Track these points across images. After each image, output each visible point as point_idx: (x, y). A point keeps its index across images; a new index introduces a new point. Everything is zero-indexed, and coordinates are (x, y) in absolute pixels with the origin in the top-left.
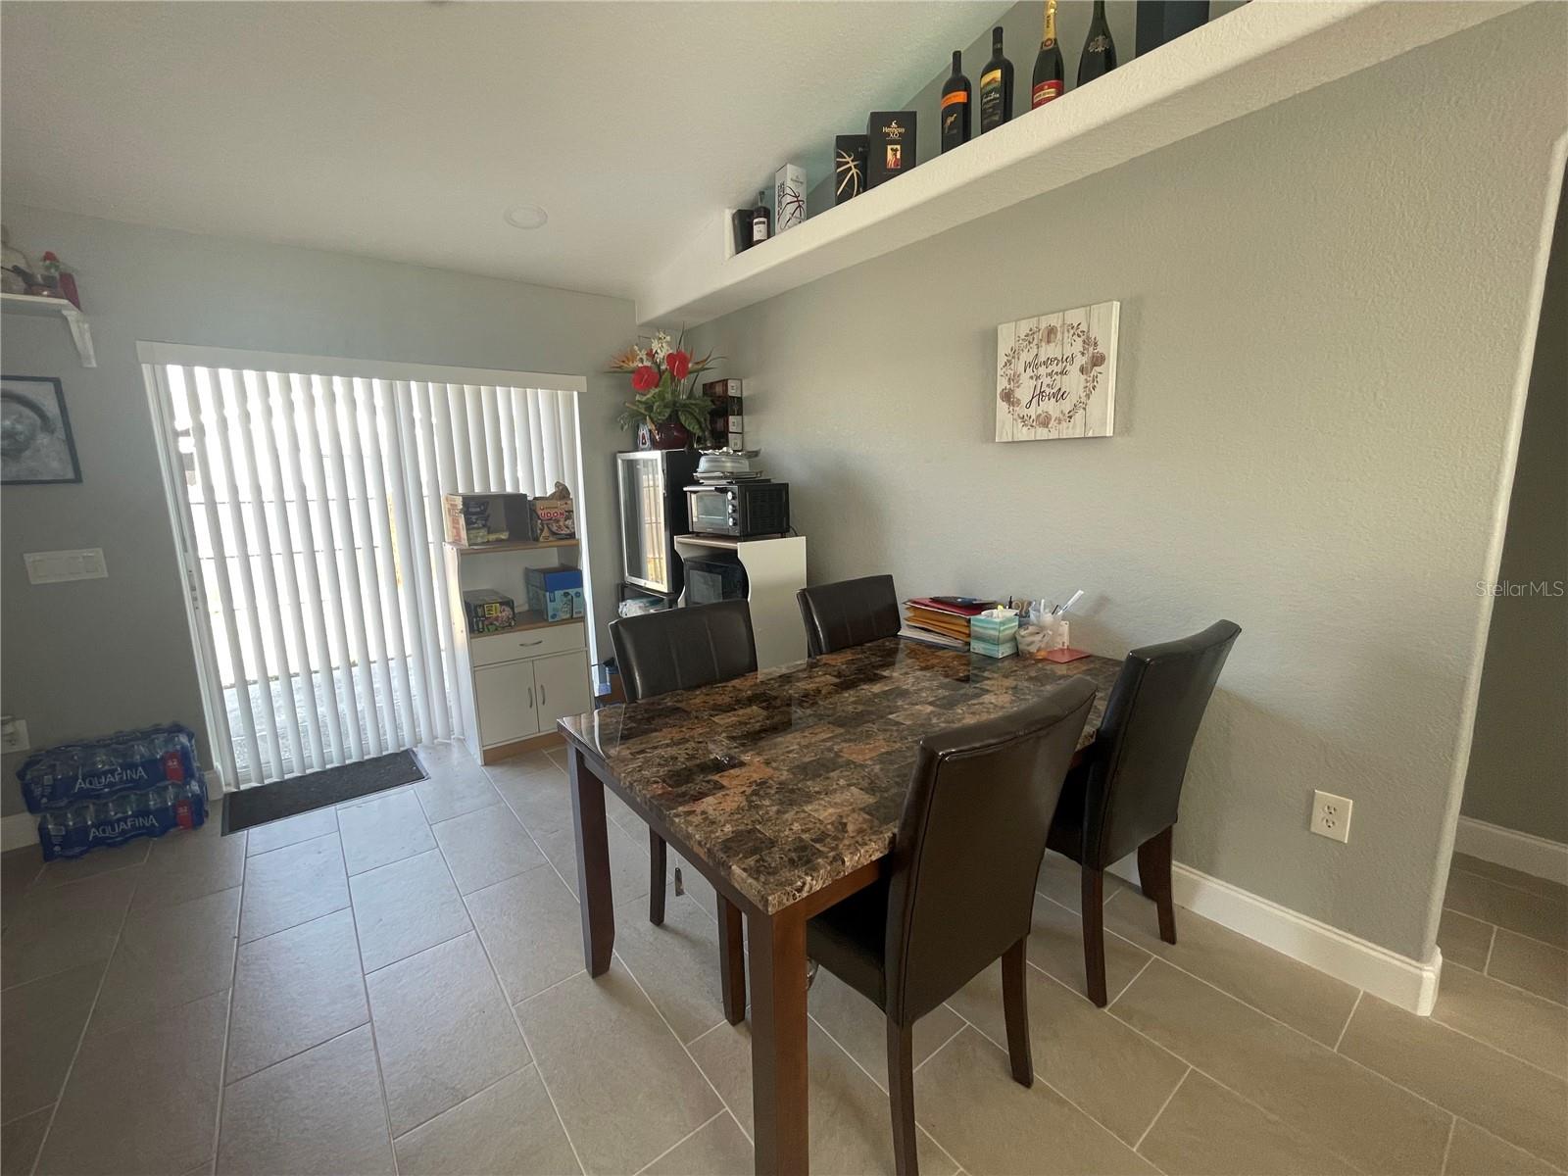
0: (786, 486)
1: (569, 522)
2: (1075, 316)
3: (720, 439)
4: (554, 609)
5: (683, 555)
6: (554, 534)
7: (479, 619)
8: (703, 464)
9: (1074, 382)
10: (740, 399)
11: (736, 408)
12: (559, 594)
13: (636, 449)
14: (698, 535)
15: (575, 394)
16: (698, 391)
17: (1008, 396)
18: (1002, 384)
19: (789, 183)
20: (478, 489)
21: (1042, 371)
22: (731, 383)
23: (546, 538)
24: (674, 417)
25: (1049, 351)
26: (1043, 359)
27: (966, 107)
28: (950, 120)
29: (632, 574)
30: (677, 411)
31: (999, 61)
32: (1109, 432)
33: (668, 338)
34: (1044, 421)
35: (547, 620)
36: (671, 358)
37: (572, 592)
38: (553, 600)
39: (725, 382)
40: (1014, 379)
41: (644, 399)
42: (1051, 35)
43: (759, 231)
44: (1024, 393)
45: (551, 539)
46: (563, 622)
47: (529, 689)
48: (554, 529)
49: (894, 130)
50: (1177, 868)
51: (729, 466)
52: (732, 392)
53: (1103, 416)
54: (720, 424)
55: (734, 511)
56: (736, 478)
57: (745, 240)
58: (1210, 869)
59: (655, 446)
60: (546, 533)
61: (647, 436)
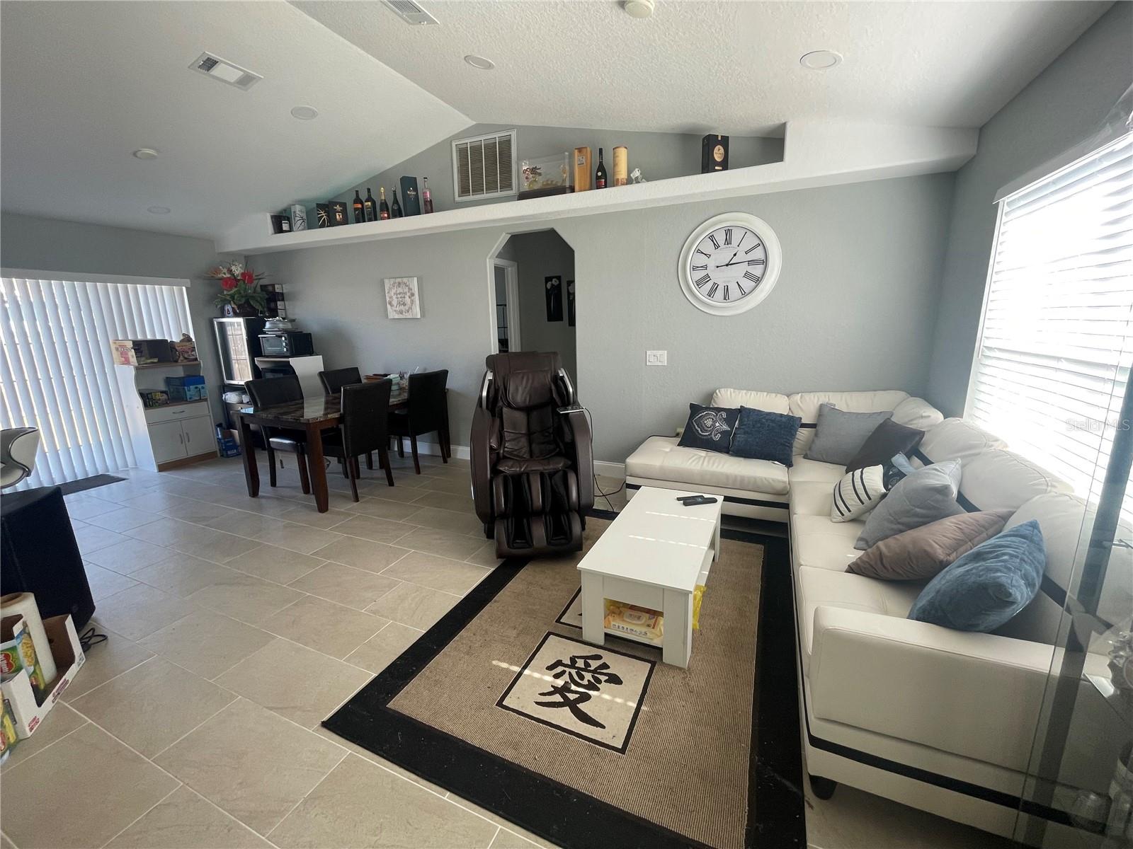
0: (310, 334)
1: (193, 353)
2: (405, 280)
3: (274, 313)
4: (190, 395)
5: (261, 366)
6: (186, 358)
7: (148, 400)
8: (268, 325)
9: (407, 300)
10: (282, 294)
11: (280, 298)
12: (192, 387)
13: (223, 316)
14: (267, 357)
15: (184, 288)
16: (259, 289)
17: (390, 303)
18: (388, 299)
19: (298, 212)
20: (140, 337)
21: (399, 296)
22: (276, 286)
23: (182, 361)
24: (247, 302)
25: (400, 290)
26: (398, 292)
27: (362, 209)
28: (357, 212)
29: (228, 379)
30: (248, 299)
31: (369, 199)
32: (419, 316)
33: (241, 265)
34: (401, 312)
35: (187, 400)
36: (243, 274)
37: (200, 386)
38: (189, 391)
39: (273, 286)
40: (391, 297)
41: (229, 293)
42: (383, 198)
43: (285, 227)
44: (395, 303)
45: (185, 361)
46: (196, 401)
47: (180, 435)
48: (186, 356)
49: (338, 208)
50: (452, 447)
51: (281, 326)
52: (277, 291)
53: (417, 312)
54: (272, 305)
55: (286, 345)
56: (285, 331)
57: (278, 229)
58: (459, 445)
59: (236, 315)
60: (181, 358)
61: (231, 310)
